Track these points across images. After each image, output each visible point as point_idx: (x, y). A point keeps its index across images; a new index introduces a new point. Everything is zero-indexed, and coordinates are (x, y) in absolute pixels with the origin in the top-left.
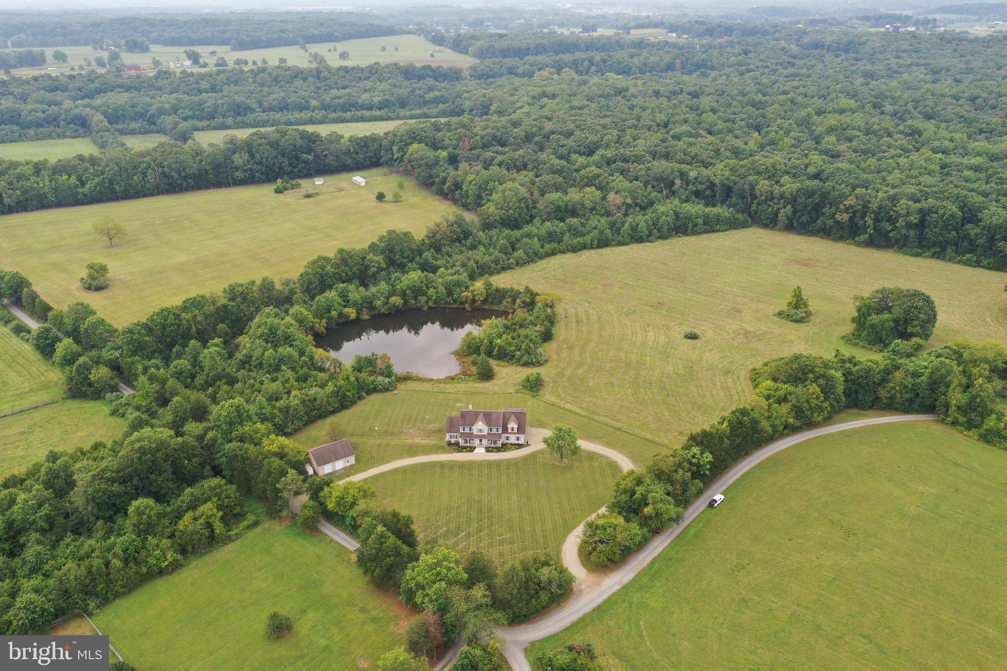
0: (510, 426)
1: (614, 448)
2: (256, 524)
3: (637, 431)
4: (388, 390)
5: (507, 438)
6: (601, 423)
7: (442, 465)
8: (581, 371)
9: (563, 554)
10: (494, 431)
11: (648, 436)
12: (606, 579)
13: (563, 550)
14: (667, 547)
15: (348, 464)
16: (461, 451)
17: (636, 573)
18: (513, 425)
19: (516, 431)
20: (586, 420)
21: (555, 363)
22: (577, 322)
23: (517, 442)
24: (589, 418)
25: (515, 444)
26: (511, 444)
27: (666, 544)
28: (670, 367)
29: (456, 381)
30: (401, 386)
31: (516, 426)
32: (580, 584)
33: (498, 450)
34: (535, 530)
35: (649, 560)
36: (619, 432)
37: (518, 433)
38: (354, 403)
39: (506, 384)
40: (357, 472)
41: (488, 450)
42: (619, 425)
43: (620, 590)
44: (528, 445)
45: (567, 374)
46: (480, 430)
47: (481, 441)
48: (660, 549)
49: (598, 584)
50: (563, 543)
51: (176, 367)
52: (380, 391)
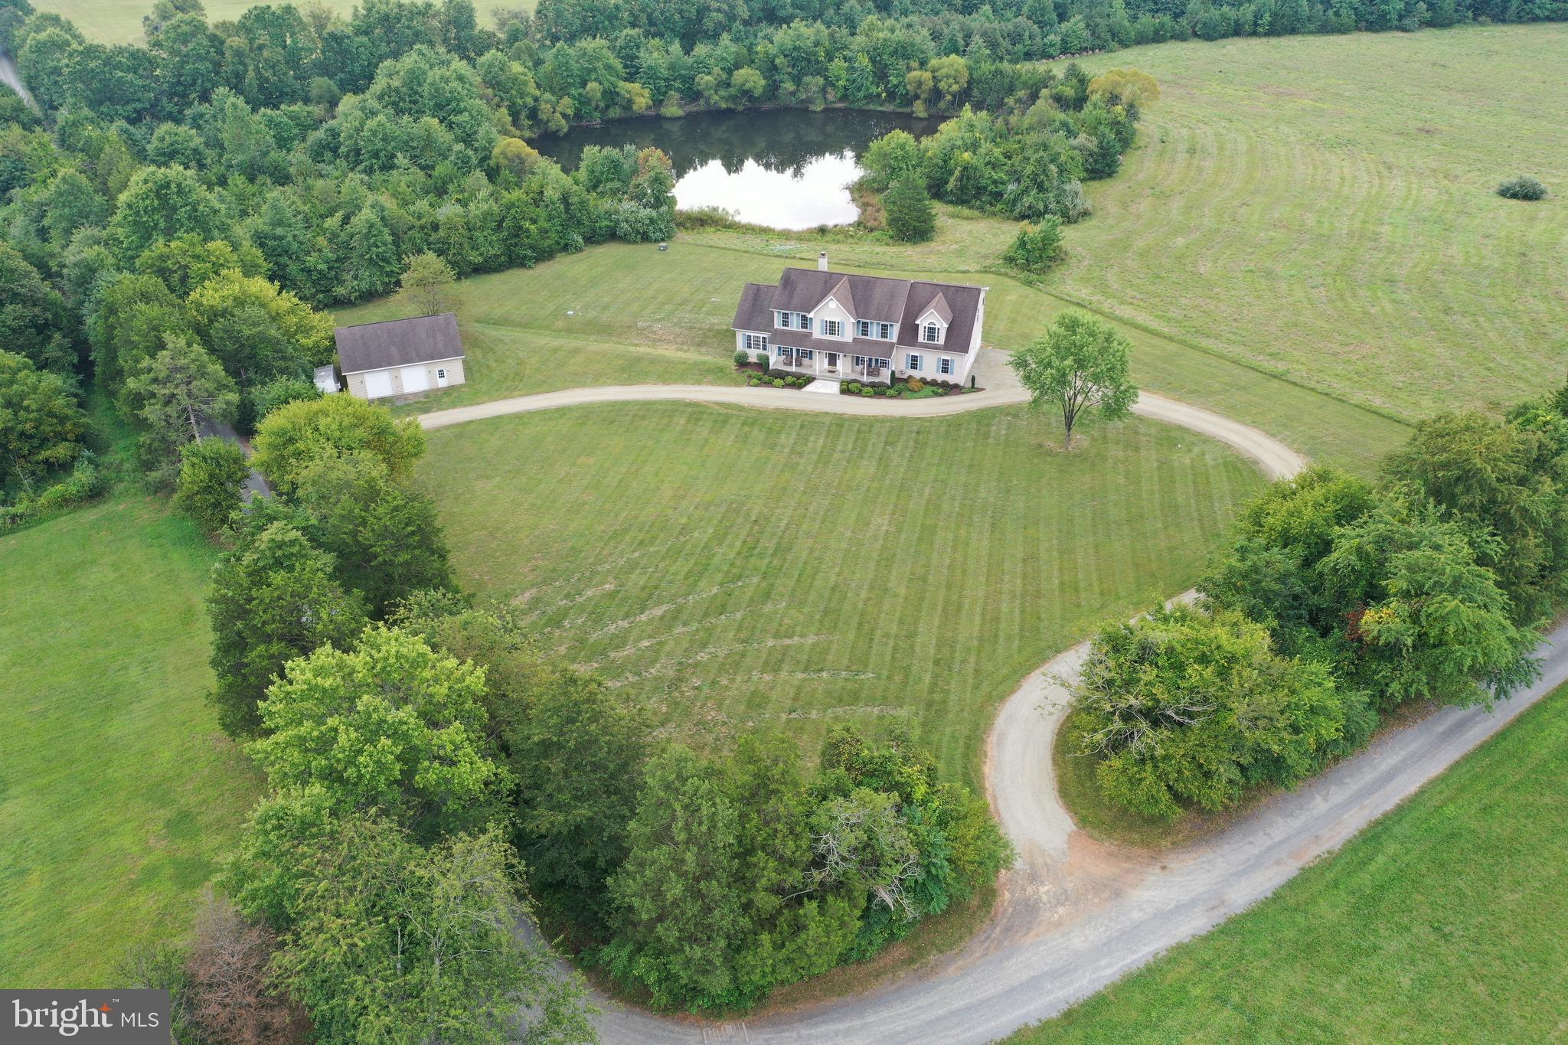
0: (923, 322)
1: (1254, 424)
2: (95, 494)
3: (1339, 387)
4: (645, 238)
5: (914, 363)
6: (1221, 357)
7: (697, 412)
8: (1180, 241)
9: (992, 739)
10: (874, 334)
11: (1377, 402)
12: (1153, 874)
13: (1000, 722)
14: (1442, 779)
15: (442, 383)
16: (769, 384)
17: (1290, 869)
18: (933, 319)
19: (941, 340)
20: (1172, 347)
21: (1111, 221)
22: (1192, 151)
23: (941, 377)
24: (1183, 343)
25: (934, 383)
26: (924, 381)
27: (1435, 768)
28: (1453, 250)
29: (829, 237)
30: (684, 236)
31: (942, 326)
32: (1034, 877)
33: (879, 391)
34: (911, 635)
35: (1355, 821)
36: (1275, 384)
37: (948, 346)
38: (544, 255)
39: (960, 253)
40: (454, 405)
41: (848, 389)
42: (1281, 367)
43: (1207, 939)
44: (973, 387)
45: (1139, 244)
46: (832, 328)
47: (832, 359)
48: (1408, 785)
49: (1114, 891)
50: (1002, 698)
51: (162, 139)
52: (623, 239)
